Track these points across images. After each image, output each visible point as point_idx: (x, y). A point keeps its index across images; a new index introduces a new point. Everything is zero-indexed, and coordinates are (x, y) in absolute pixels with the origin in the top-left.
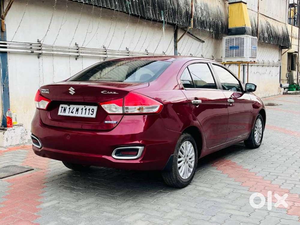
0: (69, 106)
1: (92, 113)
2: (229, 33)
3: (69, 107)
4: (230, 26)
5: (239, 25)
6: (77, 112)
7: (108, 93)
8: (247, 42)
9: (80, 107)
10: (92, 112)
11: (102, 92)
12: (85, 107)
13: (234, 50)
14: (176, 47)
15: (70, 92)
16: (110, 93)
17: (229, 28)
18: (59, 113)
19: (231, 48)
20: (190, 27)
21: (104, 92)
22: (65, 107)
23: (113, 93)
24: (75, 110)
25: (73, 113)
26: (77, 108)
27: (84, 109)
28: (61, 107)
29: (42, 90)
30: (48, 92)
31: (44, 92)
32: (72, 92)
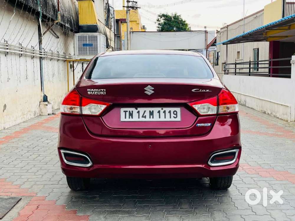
0: (137, 109)
1: (175, 116)
2: (80, 30)
3: (137, 111)
4: (81, 23)
5: (90, 23)
6: (151, 116)
7: (200, 91)
8: (100, 40)
9: (156, 110)
10: (175, 114)
11: (193, 90)
12: (162, 109)
13: (88, 48)
14: (40, 42)
15: (146, 92)
16: (202, 91)
17: (79, 25)
18: (123, 119)
19: (84, 45)
20: (57, 21)
21: (195, 90)
22: (130, 111)
23: (206, 90)
24: (147, 114)
25: (145, 117)
26: (150, 111)
27: (162, 111)
28: (124, 111)
29: (89, 91)
30: (104, 93)
31: (95, 94)
32: (149, 91)
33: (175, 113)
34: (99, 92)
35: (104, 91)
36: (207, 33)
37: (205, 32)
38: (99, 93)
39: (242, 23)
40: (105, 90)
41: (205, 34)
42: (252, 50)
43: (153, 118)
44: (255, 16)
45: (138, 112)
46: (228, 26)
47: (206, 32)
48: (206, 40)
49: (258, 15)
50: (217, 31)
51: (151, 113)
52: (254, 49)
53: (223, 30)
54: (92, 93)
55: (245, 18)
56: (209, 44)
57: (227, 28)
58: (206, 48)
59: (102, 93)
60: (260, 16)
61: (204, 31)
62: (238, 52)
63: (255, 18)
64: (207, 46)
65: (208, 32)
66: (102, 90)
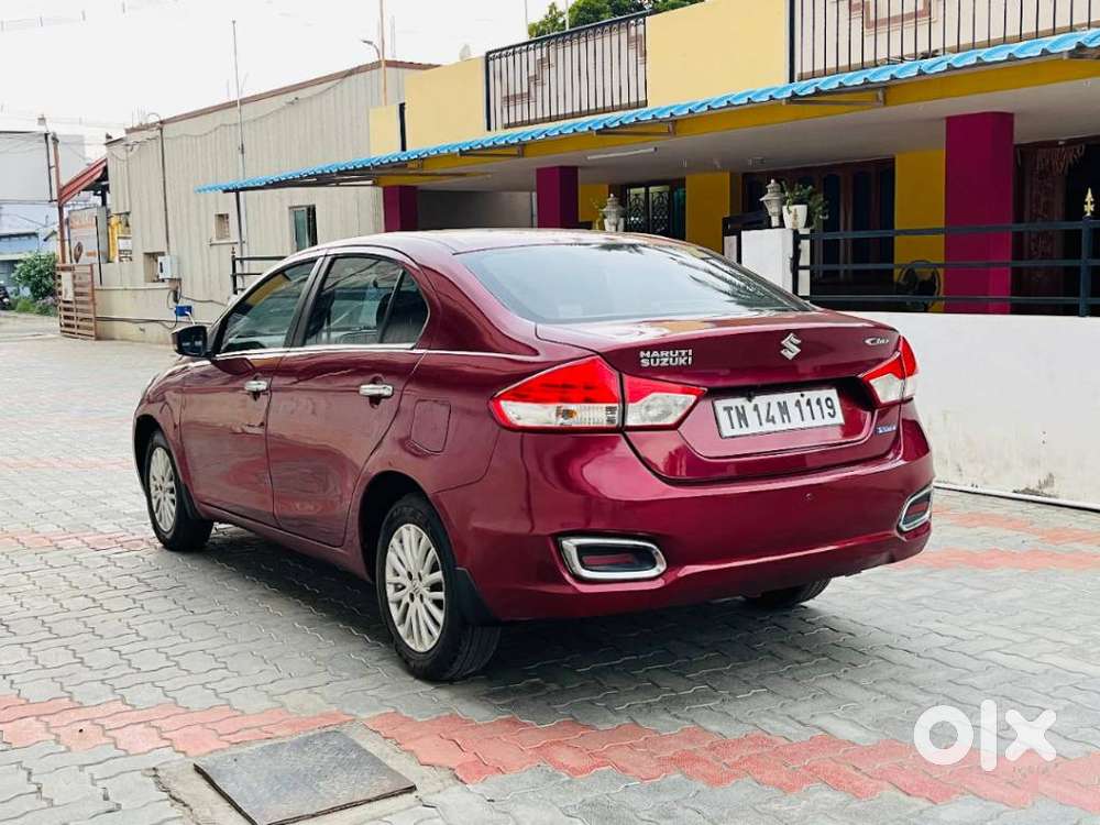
0: (751, 401)
1: (831, 412)
3: (752, 405)
6: (785, 417)
9: (789, 399)
10: (829, 407)
12: (802, 395)
18: (728, 431)
21: (871, 342)
22: (737, 407)
24: (775, 412)
25: (773, 421)
26: (779, 403)
27: (803, 401)
28: (725, 409)
29: (645, 358)
30: (687, 361)
31: (663, 364)
32: (791, 349)
33: (829, 403)
34: (674, 358)
35: (687, 354)
36: (55, 140)
37: (43, 138)
38: (674, 361)
39: (231, 116)
40: (690, 351)
41: (44, 145)
42: (286, 209)
43: (789, 421)
44: (291, 96)
45: (756, 408)
46: (161, 122)
47: (50, 139)
48: (53, 167)
49: (301, 94)
50: (108, 137)
51: (783, 408)
52: (290, 208)
53: (137, 136)
54: (655, 362)
55: (244, 102)
56: (68, 185)
57: (161, 129)
58: (55, 197)
59: (682, 361)
60: (310, 98)
61: (40, 135)
62: (221, 216)
63: (292, 103)
64: (60, 191)
65: (58, 138)
66: (683, 352)
